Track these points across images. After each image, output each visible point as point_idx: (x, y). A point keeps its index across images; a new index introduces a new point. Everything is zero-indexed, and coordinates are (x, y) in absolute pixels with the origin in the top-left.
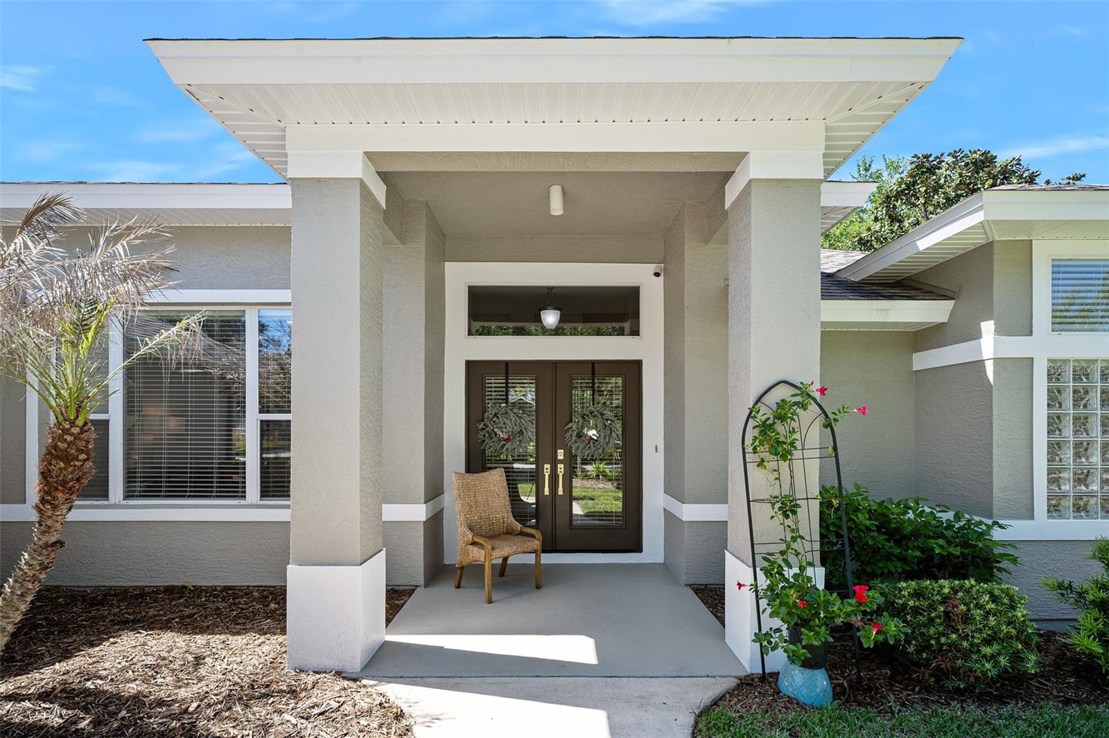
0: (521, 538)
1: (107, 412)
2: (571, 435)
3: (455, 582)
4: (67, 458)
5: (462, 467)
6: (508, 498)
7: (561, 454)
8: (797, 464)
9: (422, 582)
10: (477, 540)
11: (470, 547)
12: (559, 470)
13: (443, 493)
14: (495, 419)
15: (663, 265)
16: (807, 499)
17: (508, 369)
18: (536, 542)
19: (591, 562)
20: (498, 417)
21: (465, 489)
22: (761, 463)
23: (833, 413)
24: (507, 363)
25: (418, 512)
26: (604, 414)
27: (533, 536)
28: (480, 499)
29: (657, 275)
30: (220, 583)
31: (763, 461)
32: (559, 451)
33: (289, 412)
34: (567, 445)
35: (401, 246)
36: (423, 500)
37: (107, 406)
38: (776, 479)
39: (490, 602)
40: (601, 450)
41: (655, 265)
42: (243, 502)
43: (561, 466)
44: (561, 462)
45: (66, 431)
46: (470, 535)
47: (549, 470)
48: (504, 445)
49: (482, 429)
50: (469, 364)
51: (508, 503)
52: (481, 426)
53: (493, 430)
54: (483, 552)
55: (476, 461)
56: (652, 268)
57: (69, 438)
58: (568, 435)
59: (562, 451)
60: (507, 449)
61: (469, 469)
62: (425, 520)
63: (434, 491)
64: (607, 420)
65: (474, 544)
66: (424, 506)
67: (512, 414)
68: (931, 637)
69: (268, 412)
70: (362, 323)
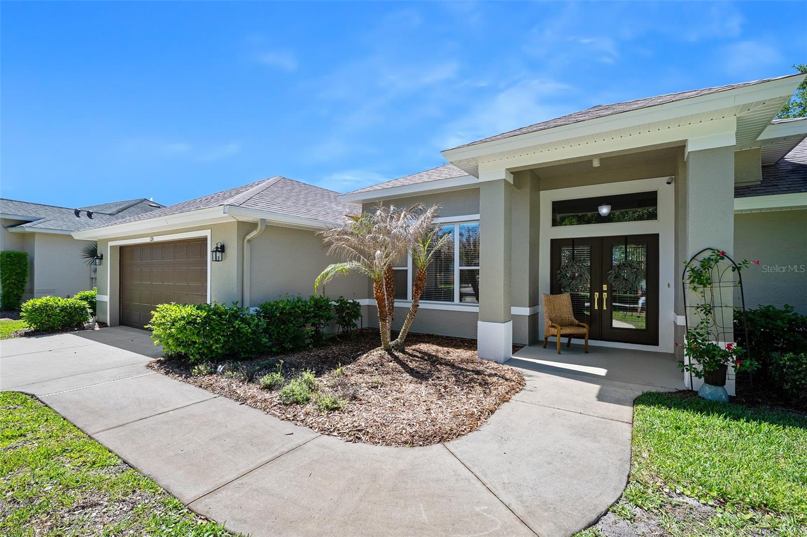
0: (577, 327)
1: (407, 267)
2: (611, 278)
3: (544, 345)
4: (421, 280)
5: (548, 292)
6: (571, 308)
7: (605, 287)
8: (716, 291)
9: (527, 343)
10: (553, 324)
11: (550, 328)
12: (604, 296)
13: (538, 305)
14: (566, 268)
15: (674, 177)
16: (722, 307)
17: (573, 242)
18: (585, 329)
19: (623, 348)
20: (568, 268)
21: (549, 302)
22: (695, 289)
23: (739, 264)
24: (573, 240)
25: (526, 311)
26: (632, 265)
27: (584, 327)
28: (556, 307)
29: (669, 183)
30: (445, 335)
31: (695, 287)
32: (604, 286)
33: (479, 266)
34: (609, 282)
35: (518, 190)
36: (528, 306)
37: (407, 264)
38: (703, 296)
39: (559, 353)
40: (631, 285)
41: (668, 177)
42: (453, 303)
43: (605, 295)
44: (605, 291)
45: (421, 272)
46: (550, 323)
47: (598, 296)
48: (571, 282)
49: (559, 274)
50: (552, 240)
51: (571, 310)
52: (559, 272)
53: (565, 274)
54: (556, 330)
55: (556, 288)
56: (666, 179)
57: (422, 274)
58: (609, 277)
59: (606, 286)
60: (573, 284)
61: (552, 292)
62: (529, 315)
63: (534, 302)
64: (634, 268)
65: (552, 327)
66: (529, 308)
67: (576, 266)
68: (797, 380)
69: (462, 266)
70: (504, 232)
